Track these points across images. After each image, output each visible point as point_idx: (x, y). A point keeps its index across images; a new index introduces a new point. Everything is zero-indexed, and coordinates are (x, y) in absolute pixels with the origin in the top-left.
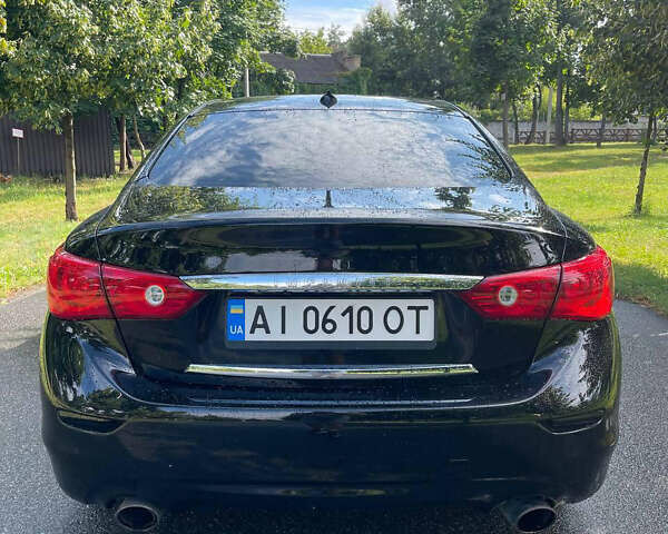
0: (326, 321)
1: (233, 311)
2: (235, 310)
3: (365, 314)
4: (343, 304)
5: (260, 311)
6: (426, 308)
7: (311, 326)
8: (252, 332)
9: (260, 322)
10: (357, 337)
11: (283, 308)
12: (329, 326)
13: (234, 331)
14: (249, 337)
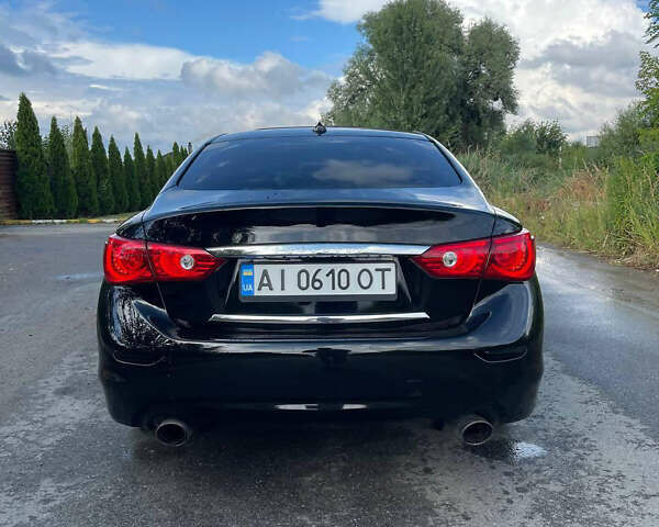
0: (314, 280)
1: (245, 274)
2: (246, 273)
3: (344, 275)
4: (327, 267)
5: (265, 273)
6: (389, 270)
7: (304, 284)
8: (259, 289)
9: (265, 282)
10: (338, 292)
11: (283, 271)
12: (317, 284)
13: (245, 288)
14: (257, 293)
